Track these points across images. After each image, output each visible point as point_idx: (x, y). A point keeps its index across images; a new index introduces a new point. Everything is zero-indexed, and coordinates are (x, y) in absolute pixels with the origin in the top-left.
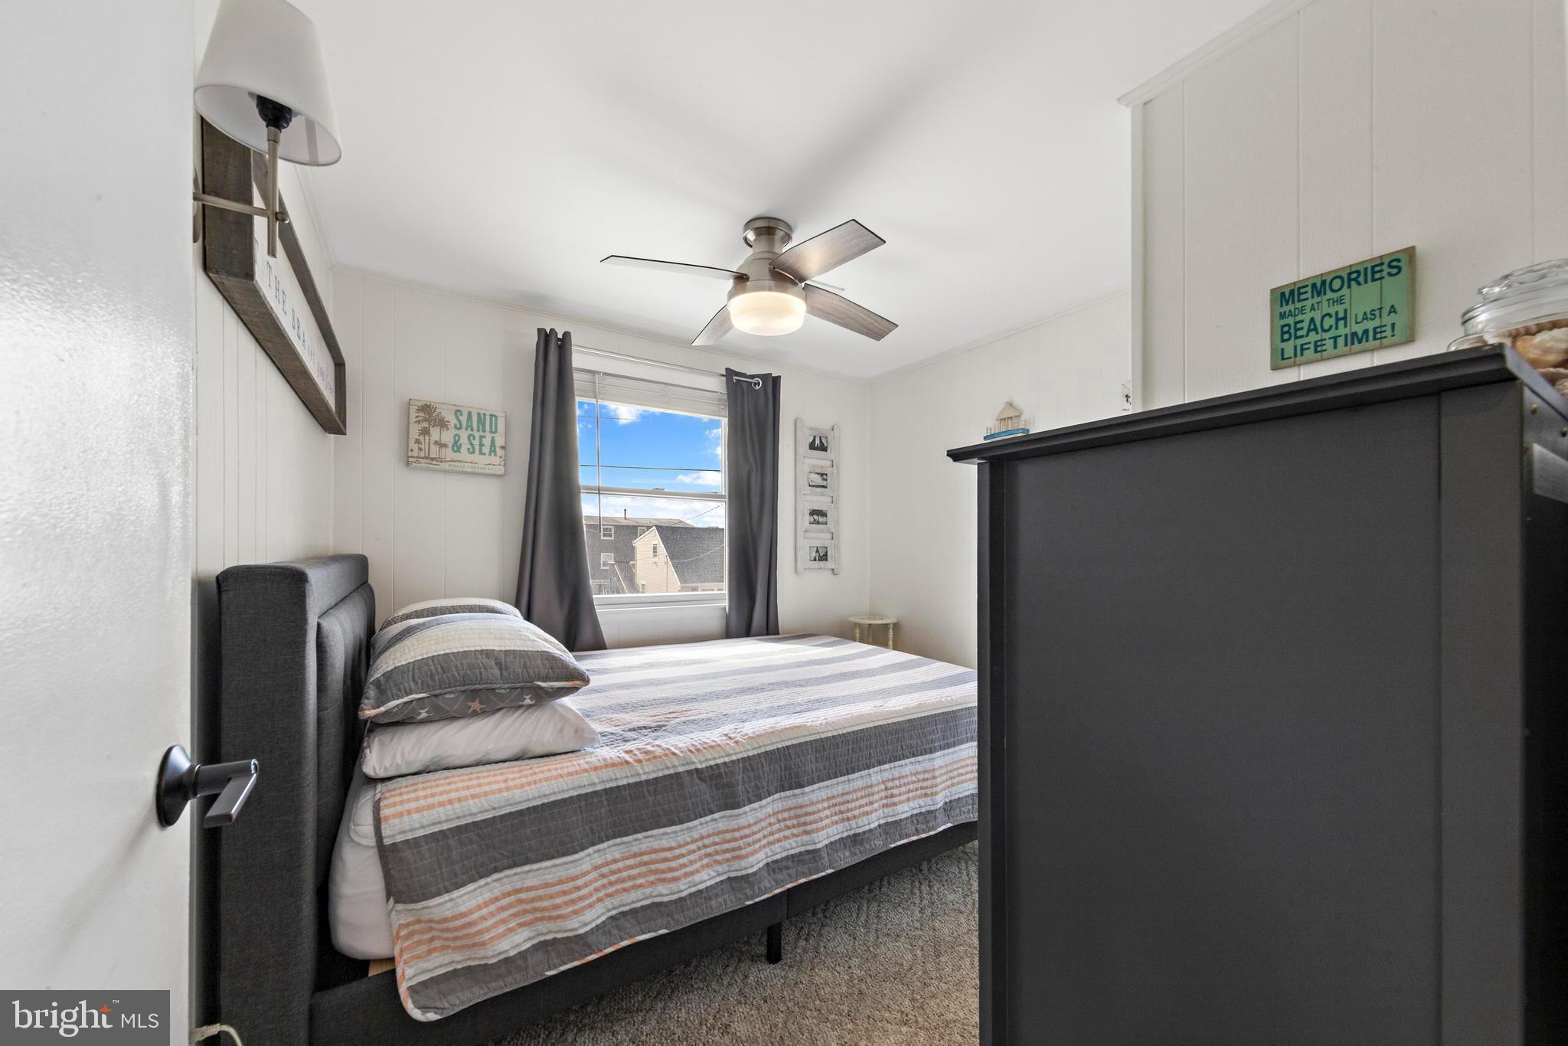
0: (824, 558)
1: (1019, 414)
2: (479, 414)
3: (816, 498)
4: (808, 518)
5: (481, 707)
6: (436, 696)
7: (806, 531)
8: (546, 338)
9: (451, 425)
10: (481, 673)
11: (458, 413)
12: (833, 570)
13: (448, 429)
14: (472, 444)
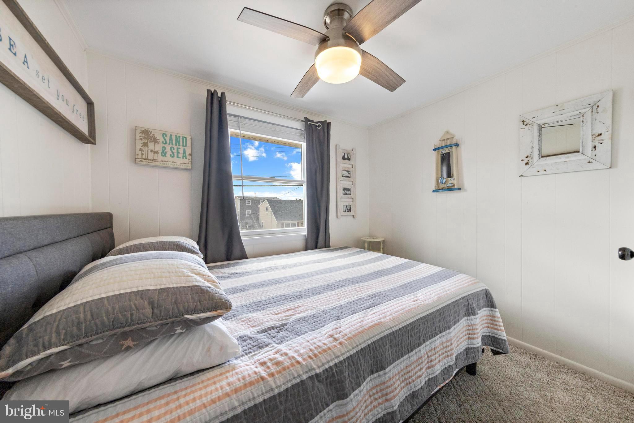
0: (349, 210)
1: (453, 137)
2: (176, 136)
3: (345, 182)
4: (342, 192)
5: (134, 343)
6: (80, 345)
7: (342, 198)
8: (212, 95)
9: (161, 141)
10: (132, 315)
11: (164, 135)
12: (353, 216)
13: (158, 144)
14: (172, 152)
